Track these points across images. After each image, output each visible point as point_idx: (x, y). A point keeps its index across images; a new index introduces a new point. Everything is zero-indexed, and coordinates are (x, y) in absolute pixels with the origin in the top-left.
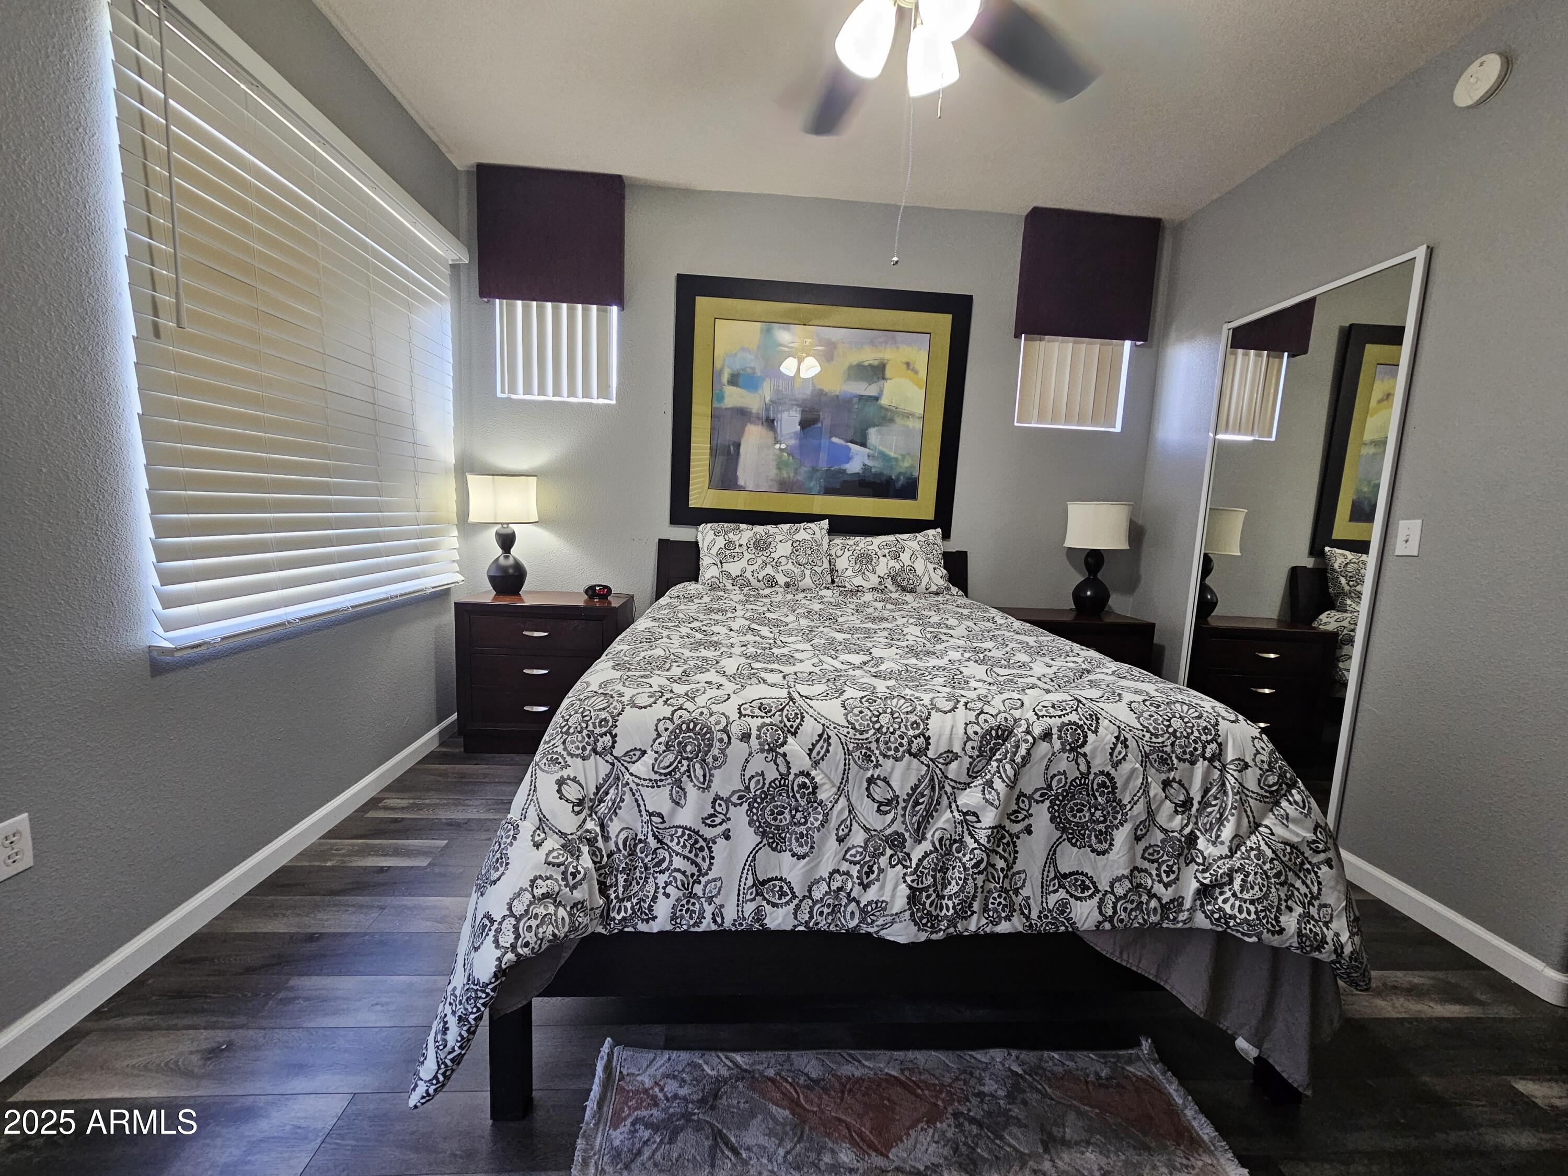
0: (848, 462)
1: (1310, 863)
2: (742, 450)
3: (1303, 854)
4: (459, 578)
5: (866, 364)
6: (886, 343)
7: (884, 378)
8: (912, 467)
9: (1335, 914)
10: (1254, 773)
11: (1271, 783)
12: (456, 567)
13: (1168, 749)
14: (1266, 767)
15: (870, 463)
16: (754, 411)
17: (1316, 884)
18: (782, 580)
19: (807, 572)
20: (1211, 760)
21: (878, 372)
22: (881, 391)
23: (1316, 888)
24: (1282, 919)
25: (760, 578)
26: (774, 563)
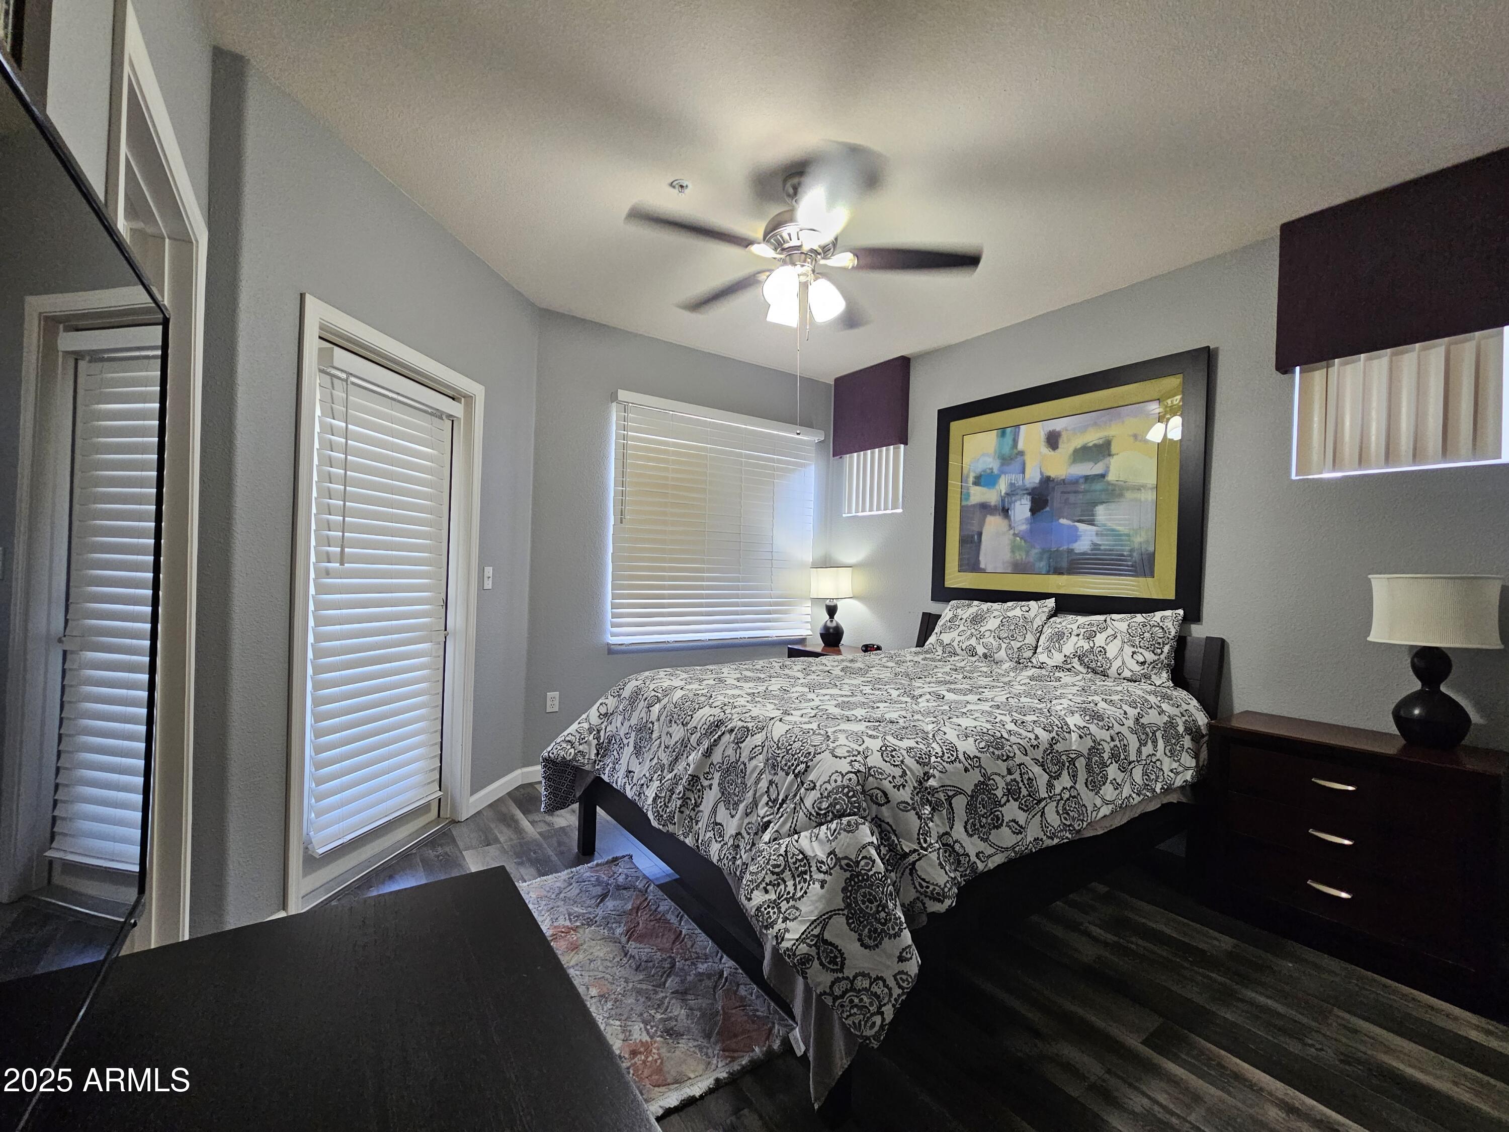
0: (1076, 541)
1: (811, 876)
2: (984, 538)
3: (810, 867)
4: (811, 633)
5: (1091, 444)
6: (1111, 420)
7: (1110, 455)
8: (1147, 542)
9: (800, 918)
10: (815, 795)
11: (823, 807)
12: (809, 626)
13: (779, 759)
14: (826, 794)
15: (1097, 540)
16: (993, 504)
17: (803, 891)
18: (981, 650)
19: (1004, 646)
20: (796, 776)
21: (1103, 450)
22: (1108, 467)
23: (801, 894)
24: (755, 892)
25: (964, 648)
26: (979, 636)
